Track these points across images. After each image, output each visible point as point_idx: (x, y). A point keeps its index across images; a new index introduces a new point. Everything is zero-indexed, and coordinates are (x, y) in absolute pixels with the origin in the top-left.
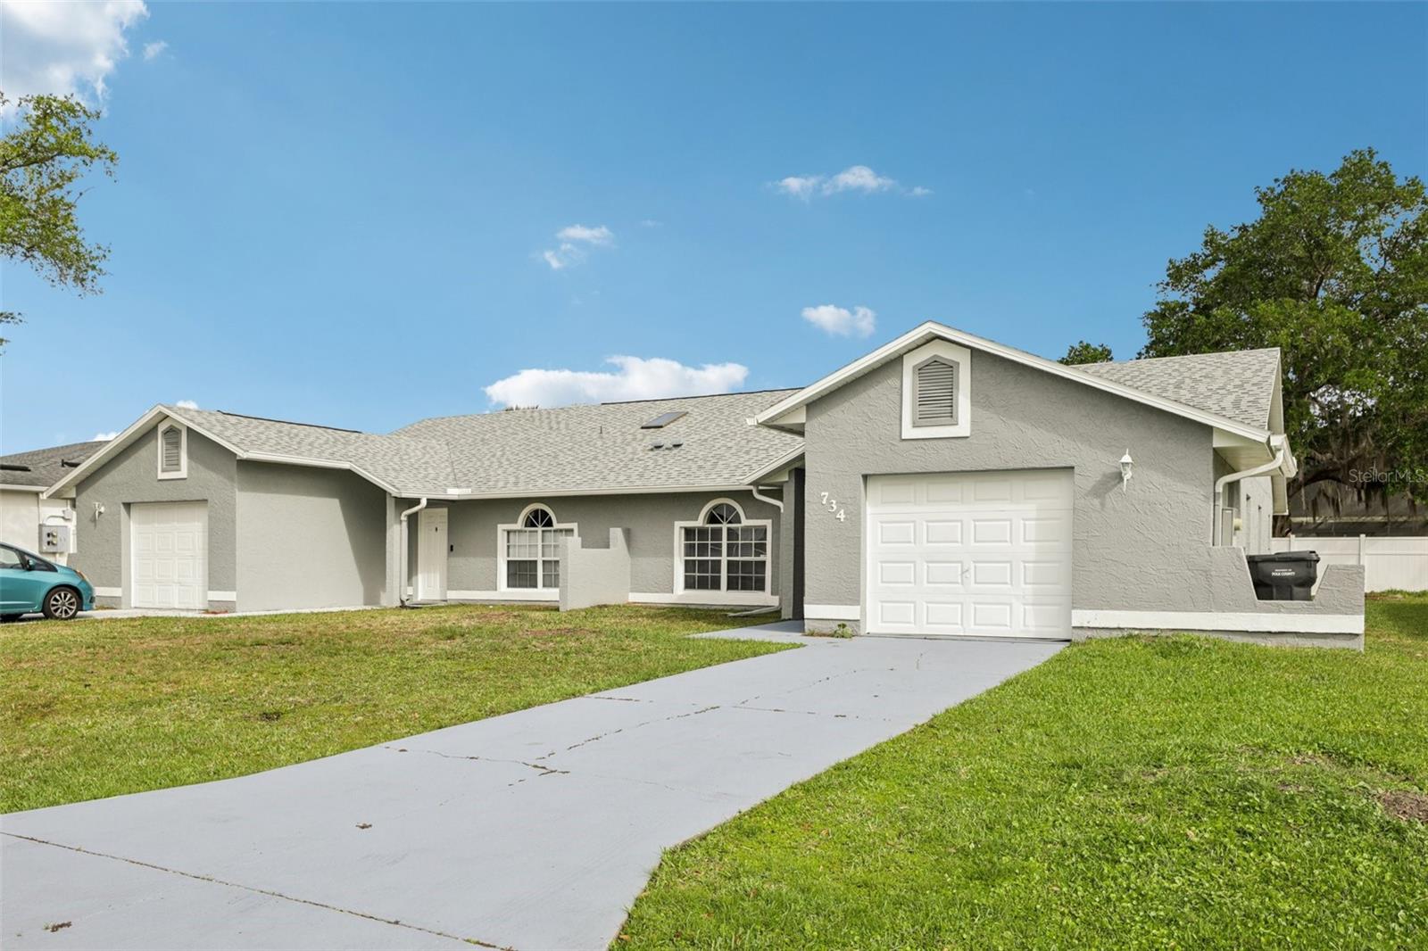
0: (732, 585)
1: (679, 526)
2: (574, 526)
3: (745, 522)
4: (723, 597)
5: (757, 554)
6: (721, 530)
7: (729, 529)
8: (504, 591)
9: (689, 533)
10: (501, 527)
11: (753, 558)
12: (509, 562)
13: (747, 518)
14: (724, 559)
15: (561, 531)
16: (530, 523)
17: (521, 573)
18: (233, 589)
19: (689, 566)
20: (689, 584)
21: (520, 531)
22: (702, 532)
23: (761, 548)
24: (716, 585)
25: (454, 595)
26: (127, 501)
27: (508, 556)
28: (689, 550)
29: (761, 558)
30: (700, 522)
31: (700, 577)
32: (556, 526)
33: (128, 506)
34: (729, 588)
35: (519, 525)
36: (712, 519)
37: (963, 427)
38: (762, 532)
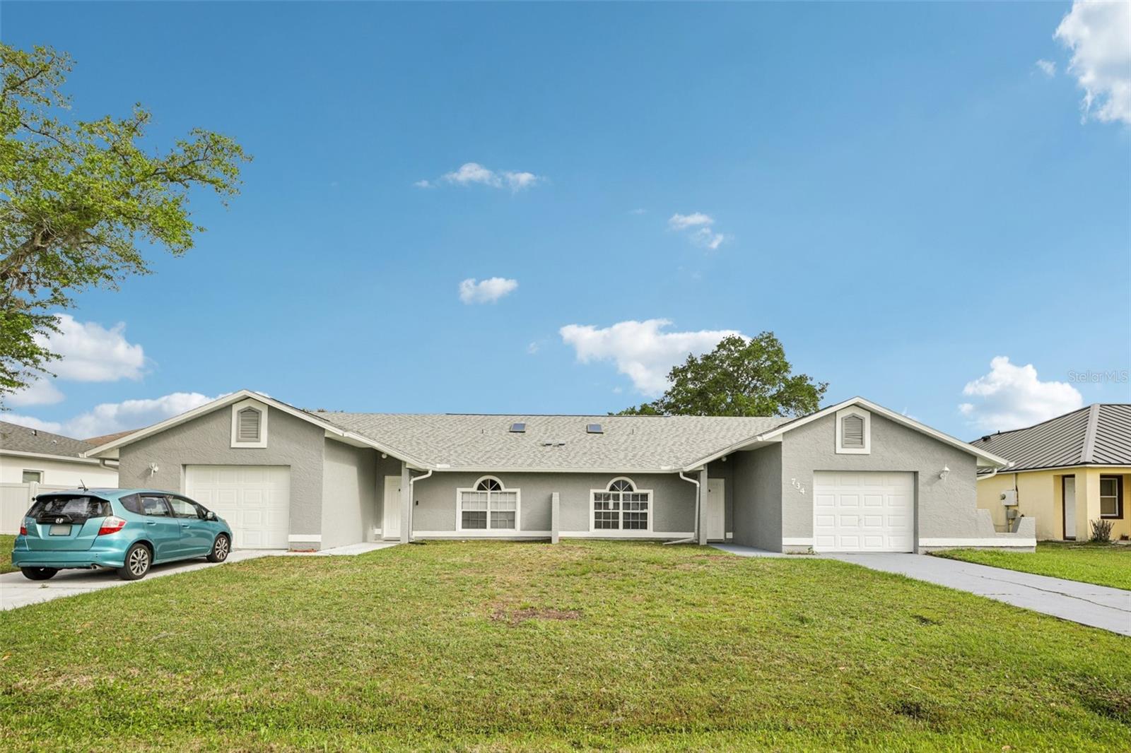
0: (626, 526)
1: (592, 491)
2: (518, 491)
3: (636, 491)
4: (621, 533)
5: (642, 509)
6: (618, 495)
7: (624, 495)
8: (460, 532)
9: (597, 497)
10: (459, 490)
11: (639, 511)
12: (463, 512)
13: (638, 488)
14: (621, 511)
15: (506, 493)
16: (480, 488)
17: (475, 519)
18: (318, 532)
19: (597, 515)
20: (598, 526)
21: (474, 493)
22: (607, 497)
23: (645, 506)
24: (616, 526)
25: (418, 535)
26: (185, 463)
27: (462, 508)
28: (598, 506)
29: (645, 511)
30: (607, 490)
31: (604, 521)
32: (503, 489)
33: (184, 466)
34: (624, 528)
35: (474, 489)
36: (612, 488)
37: (867, 449)
38: (645, 497)
